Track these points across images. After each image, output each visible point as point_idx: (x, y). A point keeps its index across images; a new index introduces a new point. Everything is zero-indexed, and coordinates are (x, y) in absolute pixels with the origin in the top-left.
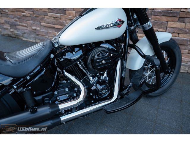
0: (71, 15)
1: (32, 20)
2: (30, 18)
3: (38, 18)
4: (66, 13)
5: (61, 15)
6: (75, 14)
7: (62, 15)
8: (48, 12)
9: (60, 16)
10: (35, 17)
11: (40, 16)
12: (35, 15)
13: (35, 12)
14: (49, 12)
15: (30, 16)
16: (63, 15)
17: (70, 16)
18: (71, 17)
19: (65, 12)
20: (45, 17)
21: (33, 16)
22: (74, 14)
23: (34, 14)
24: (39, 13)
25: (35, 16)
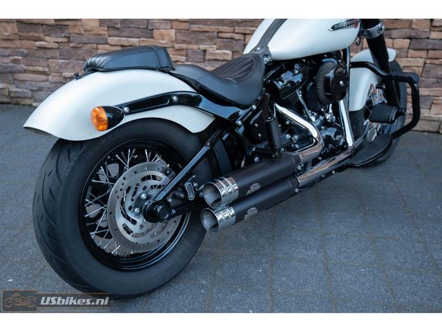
0: (166, 38)
1: (62, 56)
2: (57, 53)
3: (79, 52)
4: (154, 35)
5: (141, 39)
6: (176, 35)
7: (142, 41)
8: (107, 36)
9: (139, 42)
10: (71, 49)
11: (85, 46)
12: (71, 45)
13: (71, 38)
14: (109, 36)
15: (59, 48)
16: (145, 39)
17: (163, 40)
18: (166, 43)
19: (152, 34)
20: (100, 46)
21: (67, 47)
22: (174, 35)
23: (69, 42)
24: (84, 40)
25: (72, 47)
